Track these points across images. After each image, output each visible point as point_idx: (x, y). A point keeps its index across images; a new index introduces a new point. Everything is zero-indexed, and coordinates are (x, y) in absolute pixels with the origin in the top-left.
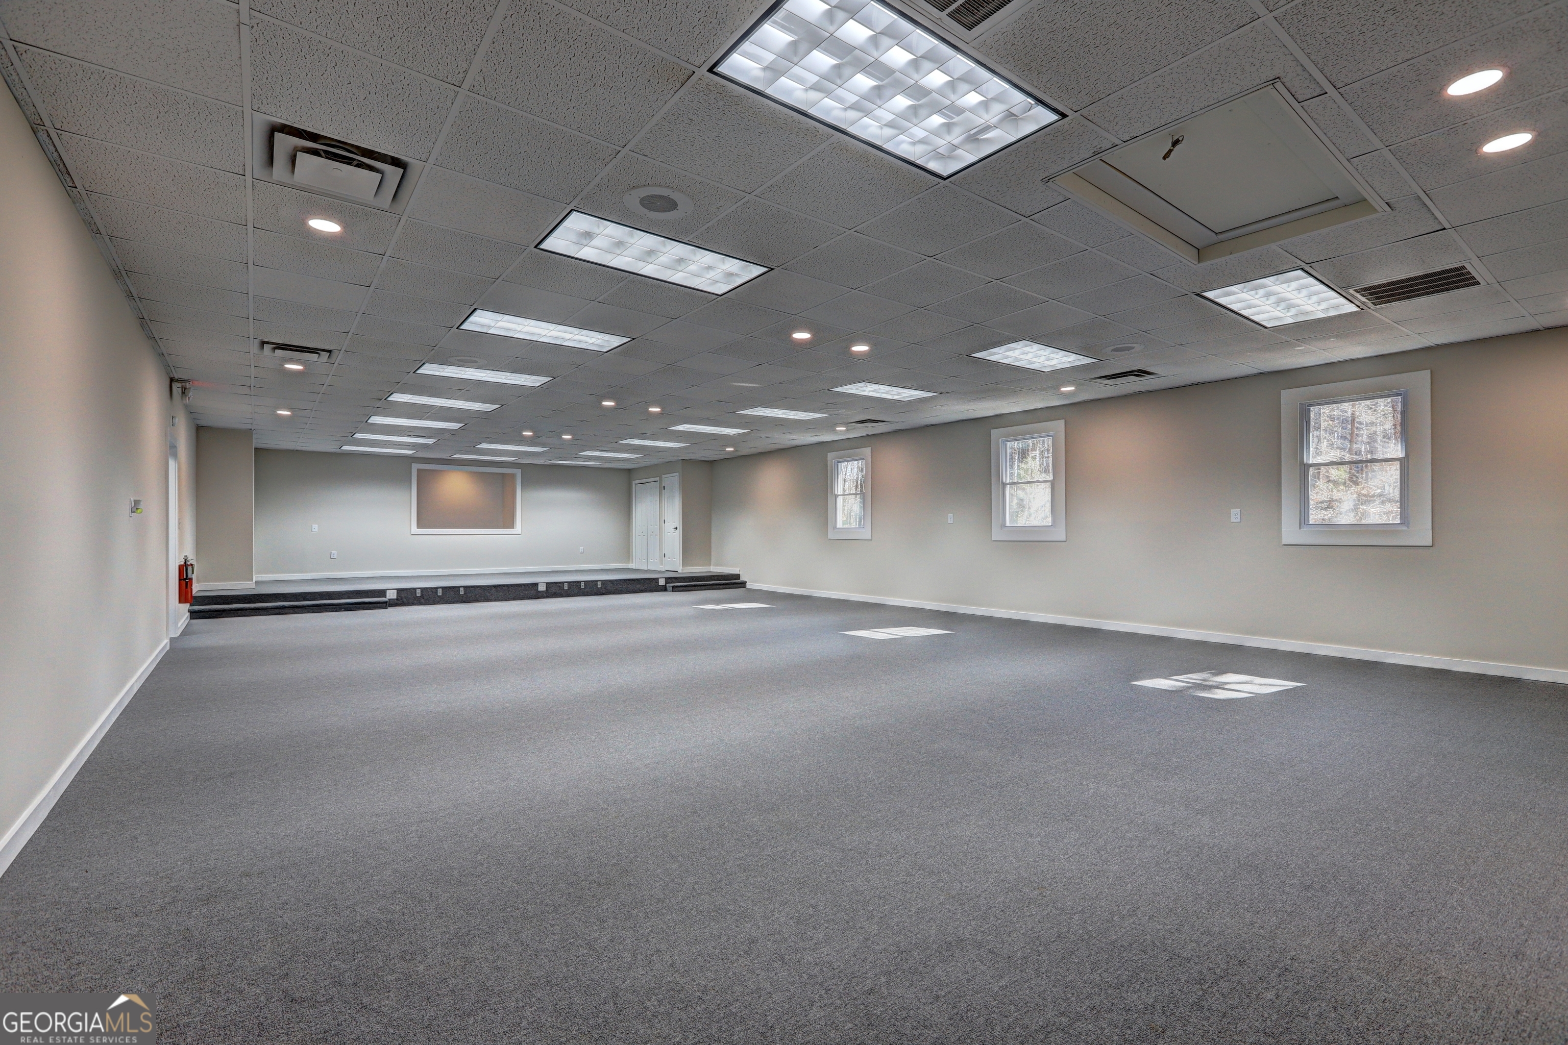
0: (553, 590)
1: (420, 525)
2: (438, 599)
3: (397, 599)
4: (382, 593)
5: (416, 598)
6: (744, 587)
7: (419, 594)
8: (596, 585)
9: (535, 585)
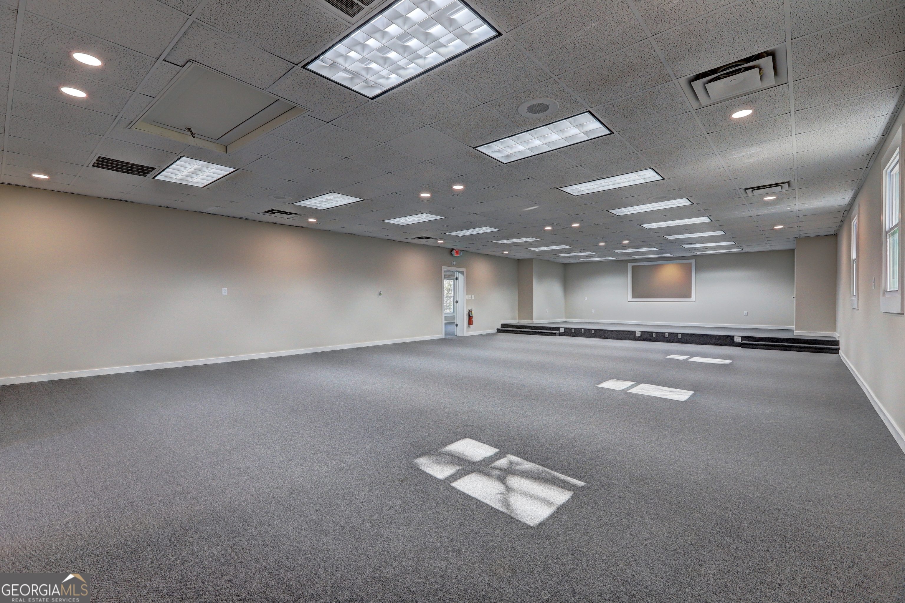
0: (645, 336)
1: (633, 297)
2: (580, 334)
3: (564, 332)
4: (558, 329)
5: (572, 333)
6: (838, 353)
7: (573, 331)
8: (678, 336)
9: (634, 332)
